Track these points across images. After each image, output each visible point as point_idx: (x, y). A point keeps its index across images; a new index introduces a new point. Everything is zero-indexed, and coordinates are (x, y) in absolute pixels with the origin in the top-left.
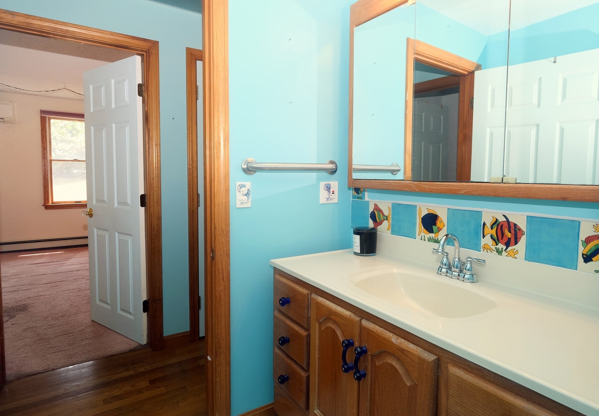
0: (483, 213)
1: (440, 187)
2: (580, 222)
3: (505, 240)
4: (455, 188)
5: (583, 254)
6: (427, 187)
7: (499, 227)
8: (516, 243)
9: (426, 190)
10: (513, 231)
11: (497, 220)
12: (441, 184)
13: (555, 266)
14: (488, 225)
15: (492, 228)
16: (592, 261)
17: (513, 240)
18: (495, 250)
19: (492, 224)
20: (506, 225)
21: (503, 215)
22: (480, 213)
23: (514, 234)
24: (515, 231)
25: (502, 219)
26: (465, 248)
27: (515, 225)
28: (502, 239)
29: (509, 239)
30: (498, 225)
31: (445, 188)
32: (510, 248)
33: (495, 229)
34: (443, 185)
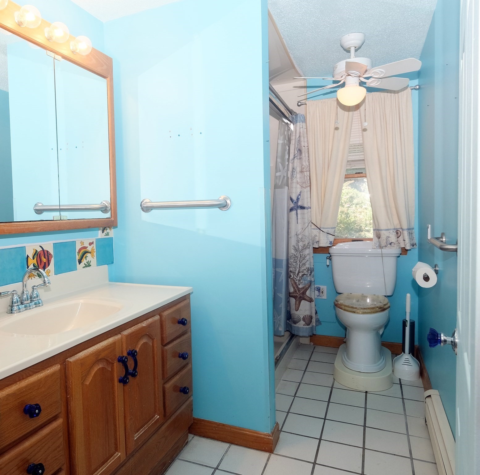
0: (26, 247)
1: (19, 227)
2: (76, 241)
3: (43, 264)
4: (32, 227)
5: (78, 260)
6: (5, 228)
7: (38, 256)
8: (49, 265)
9: (5, 231)
10: (46, 257)
11: (36, 251)
12: (20, 225)
13: (67, 272)
14: (31, 257)
15: (33, 259)
16: (81, 262)
17: (47, 264)
18: (37, 275)
19: (33, 255)
20: (42, 253)
21: (40, 246)
22: (24, 248)
23: (47, 258)
24: (48, 256)
25: (39, 249)
26: (15, 283)
27: (47, 251)
28: (41, 265)
29: (45, 263)
30: (37, 255)
31: (23, 227)
32: (46, 270)
33: (35, 259)
34: (21, 225)
